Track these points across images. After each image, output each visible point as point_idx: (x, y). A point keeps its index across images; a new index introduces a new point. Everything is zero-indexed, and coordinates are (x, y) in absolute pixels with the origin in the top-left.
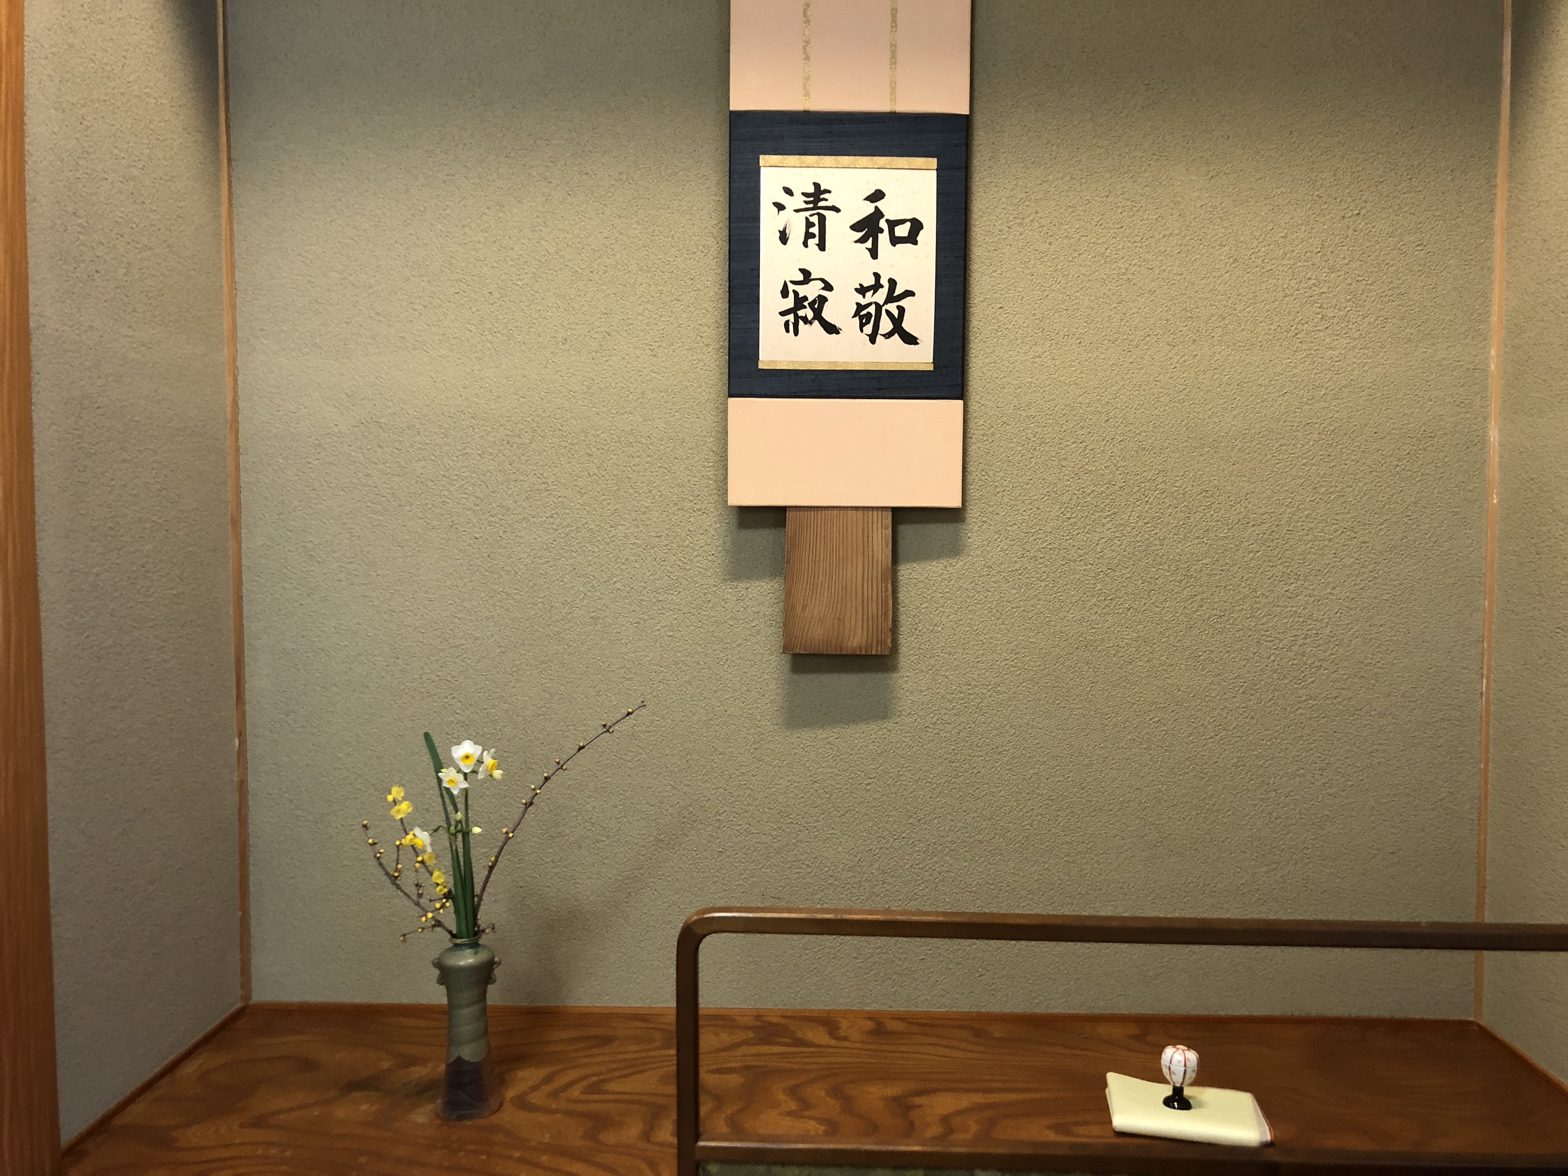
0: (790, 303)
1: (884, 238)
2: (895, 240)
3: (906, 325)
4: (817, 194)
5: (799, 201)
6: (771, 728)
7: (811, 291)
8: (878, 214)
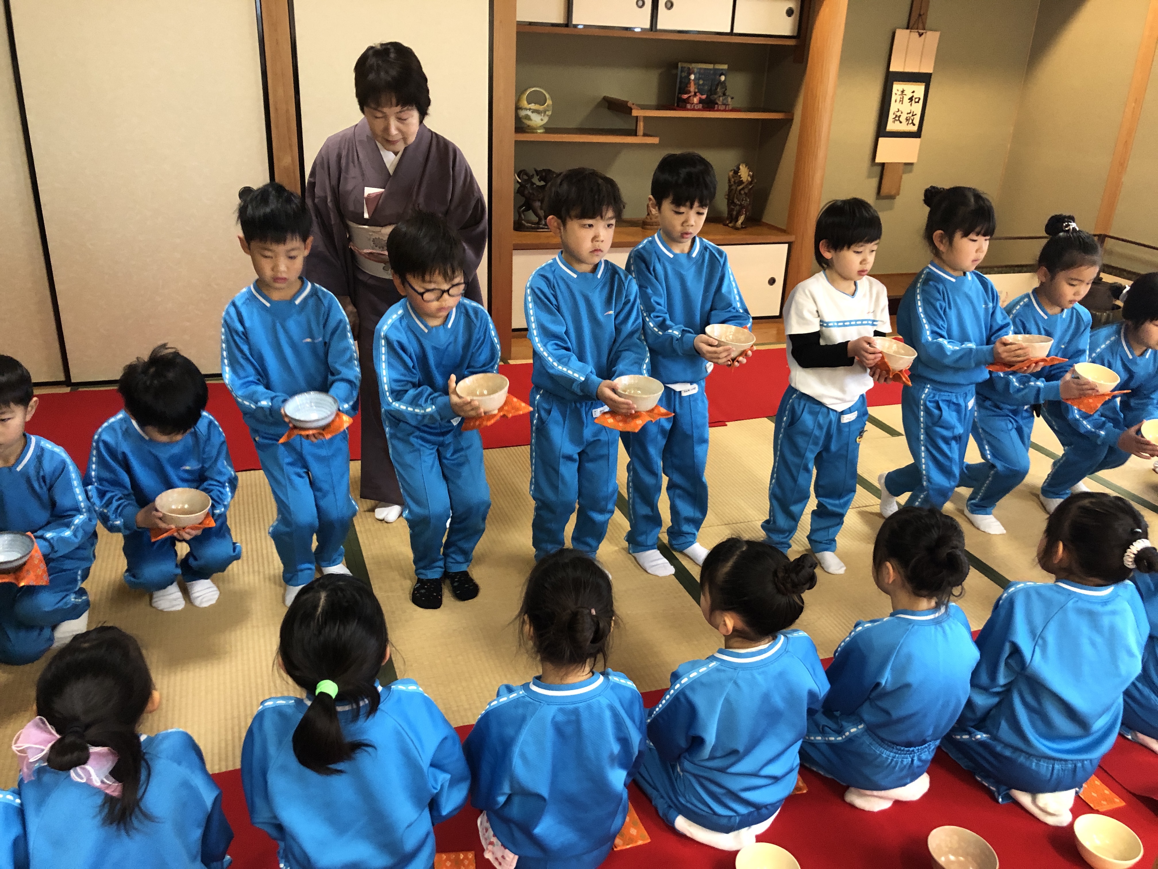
0: (894, 116)
1: (913, 102)
2: (916, 102)
3: (914, 122)
4: (903, 91)
5: (900, 93)
7: (898, 114)
8: (913, 96)
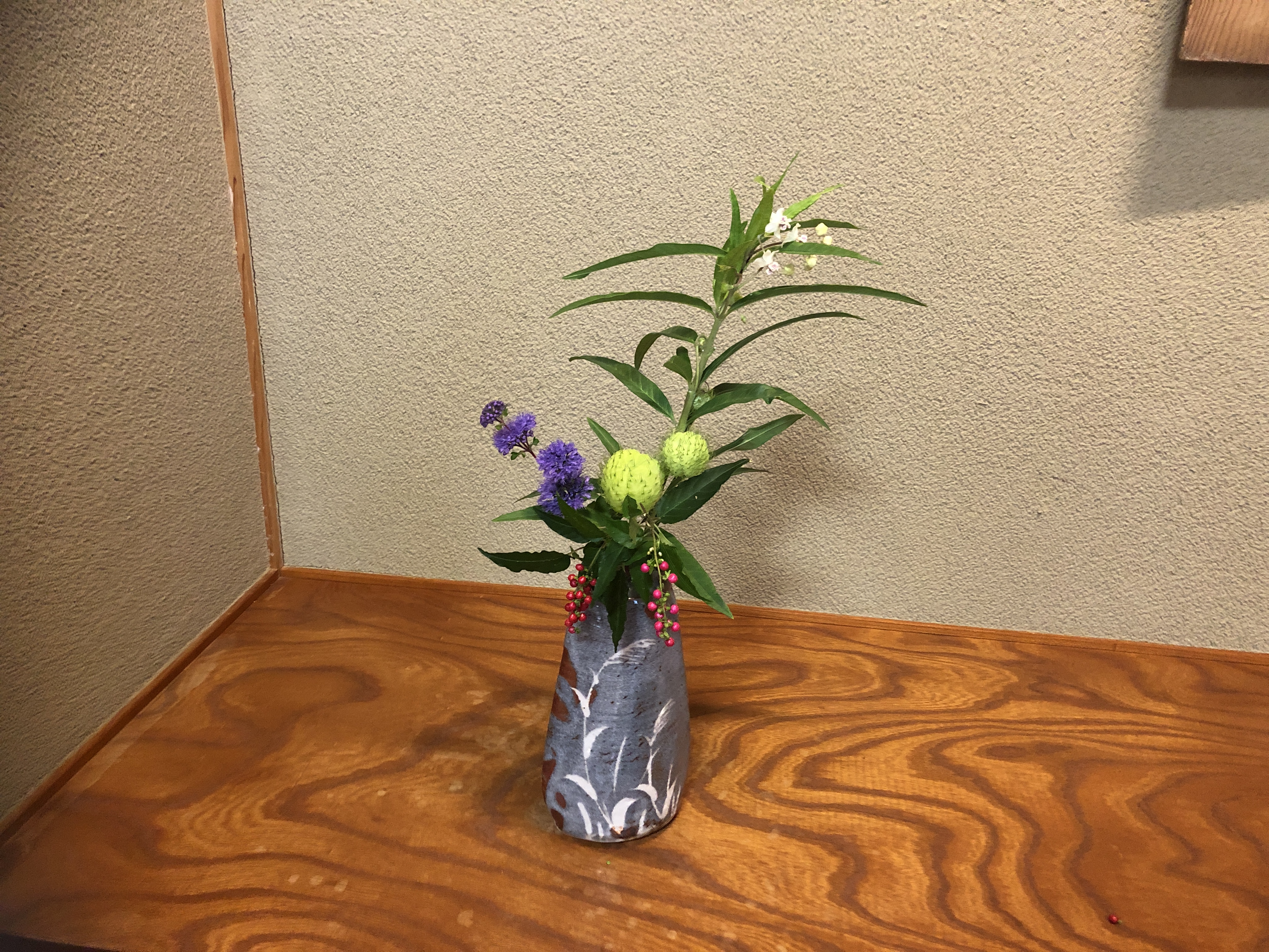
6: (1102, 205)
